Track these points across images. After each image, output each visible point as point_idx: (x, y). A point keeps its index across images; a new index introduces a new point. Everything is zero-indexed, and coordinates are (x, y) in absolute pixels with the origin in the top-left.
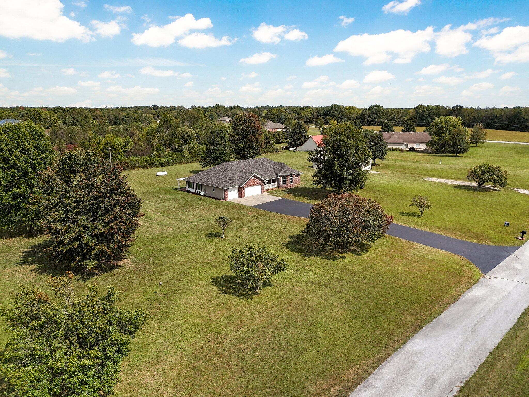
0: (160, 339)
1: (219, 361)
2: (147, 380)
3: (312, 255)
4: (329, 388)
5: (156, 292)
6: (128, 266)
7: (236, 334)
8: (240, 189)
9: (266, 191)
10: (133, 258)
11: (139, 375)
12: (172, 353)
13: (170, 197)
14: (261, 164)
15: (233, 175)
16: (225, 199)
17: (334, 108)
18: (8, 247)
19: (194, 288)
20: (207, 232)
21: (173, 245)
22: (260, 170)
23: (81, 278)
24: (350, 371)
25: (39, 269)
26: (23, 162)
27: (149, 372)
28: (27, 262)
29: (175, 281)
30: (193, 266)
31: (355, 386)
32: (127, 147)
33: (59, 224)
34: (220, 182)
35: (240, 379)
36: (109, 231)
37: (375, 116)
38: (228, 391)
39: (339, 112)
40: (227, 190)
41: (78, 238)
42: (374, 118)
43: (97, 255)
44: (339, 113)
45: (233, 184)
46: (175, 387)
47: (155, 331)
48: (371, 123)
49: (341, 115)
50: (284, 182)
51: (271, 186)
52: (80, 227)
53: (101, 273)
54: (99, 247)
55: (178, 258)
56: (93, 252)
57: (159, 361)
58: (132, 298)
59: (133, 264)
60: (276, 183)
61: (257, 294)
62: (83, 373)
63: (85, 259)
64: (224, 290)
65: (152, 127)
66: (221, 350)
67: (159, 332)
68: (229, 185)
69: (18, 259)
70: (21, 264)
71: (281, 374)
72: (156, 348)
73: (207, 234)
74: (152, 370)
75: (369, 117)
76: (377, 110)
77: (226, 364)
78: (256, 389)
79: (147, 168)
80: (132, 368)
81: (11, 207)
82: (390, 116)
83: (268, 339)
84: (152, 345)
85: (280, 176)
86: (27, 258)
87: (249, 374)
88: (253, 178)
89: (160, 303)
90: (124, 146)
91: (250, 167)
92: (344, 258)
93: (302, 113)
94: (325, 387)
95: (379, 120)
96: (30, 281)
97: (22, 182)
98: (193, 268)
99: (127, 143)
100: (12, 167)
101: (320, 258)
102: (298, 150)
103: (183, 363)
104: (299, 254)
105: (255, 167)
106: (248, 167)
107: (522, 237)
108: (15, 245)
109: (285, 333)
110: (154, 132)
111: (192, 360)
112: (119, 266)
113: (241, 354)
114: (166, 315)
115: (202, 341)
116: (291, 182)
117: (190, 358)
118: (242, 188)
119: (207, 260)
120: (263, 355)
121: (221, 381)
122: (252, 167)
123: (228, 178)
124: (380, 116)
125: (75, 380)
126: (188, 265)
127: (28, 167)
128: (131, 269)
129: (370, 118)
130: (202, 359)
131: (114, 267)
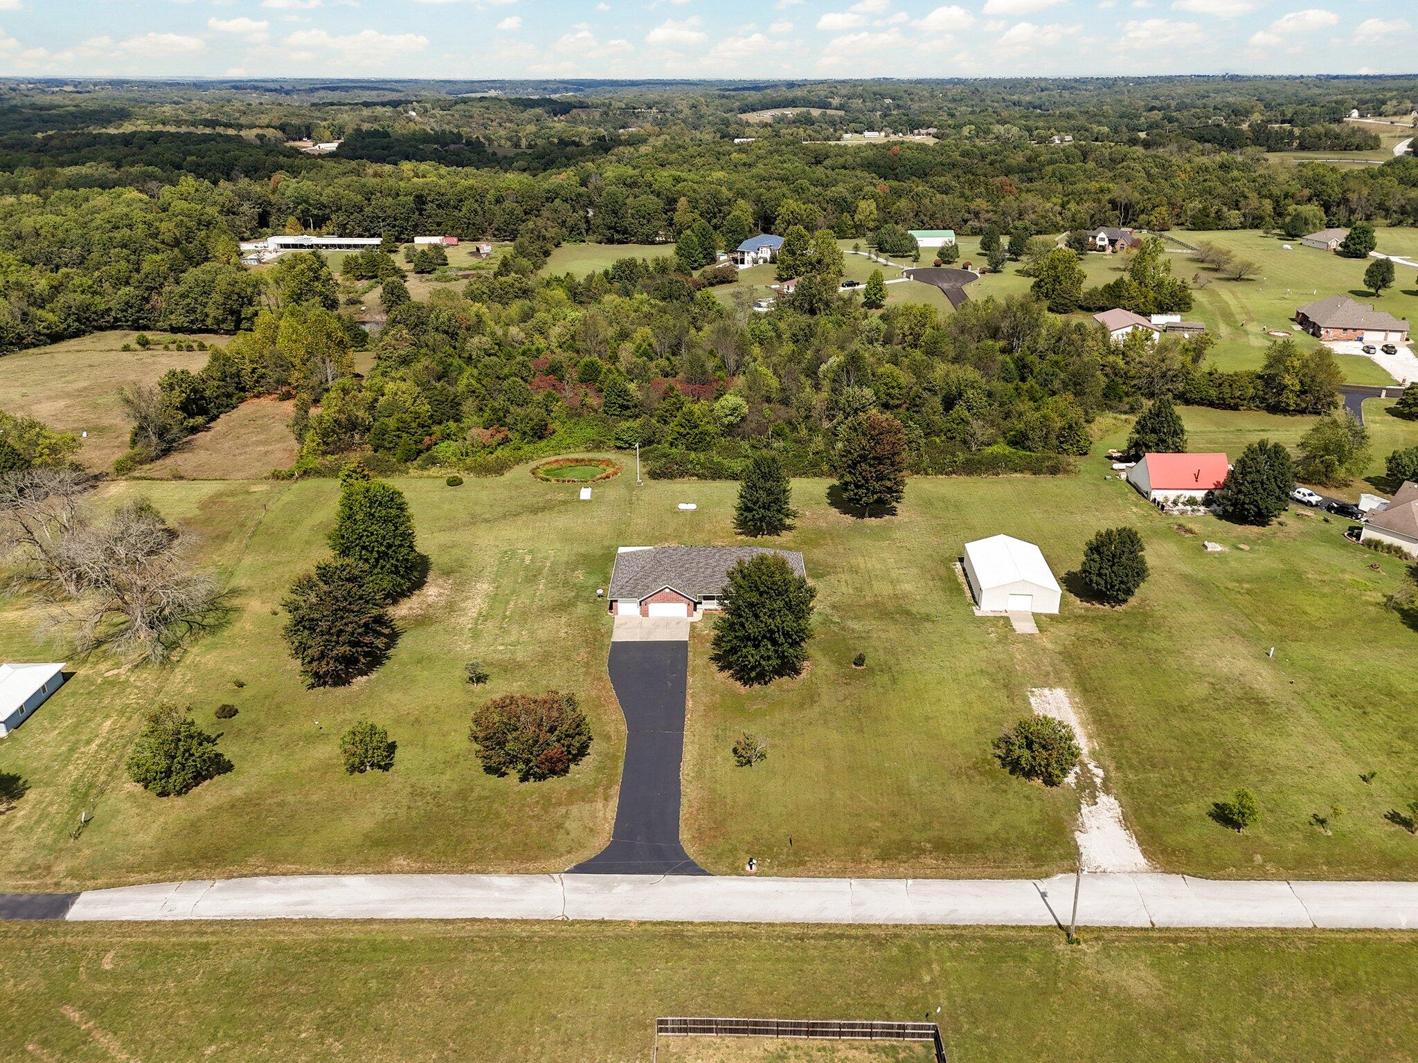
6: (354, 687)
10: (374, 677)
12: (244, 787)
16: (612, 613)
32: (729, 418)
35: (235, 828)
40: (616, 601)
45: (630, 594)
46: (208, 810)
59: (360, 686)
68: (621, 594)
72: (244, 778)
83: (294, 813)
88: (667, 590)
90: (727, 416)
91: (701, 564)
102: (1123, 476)
105: (714, 564)
118: (643, 603)
128: (350, 691)
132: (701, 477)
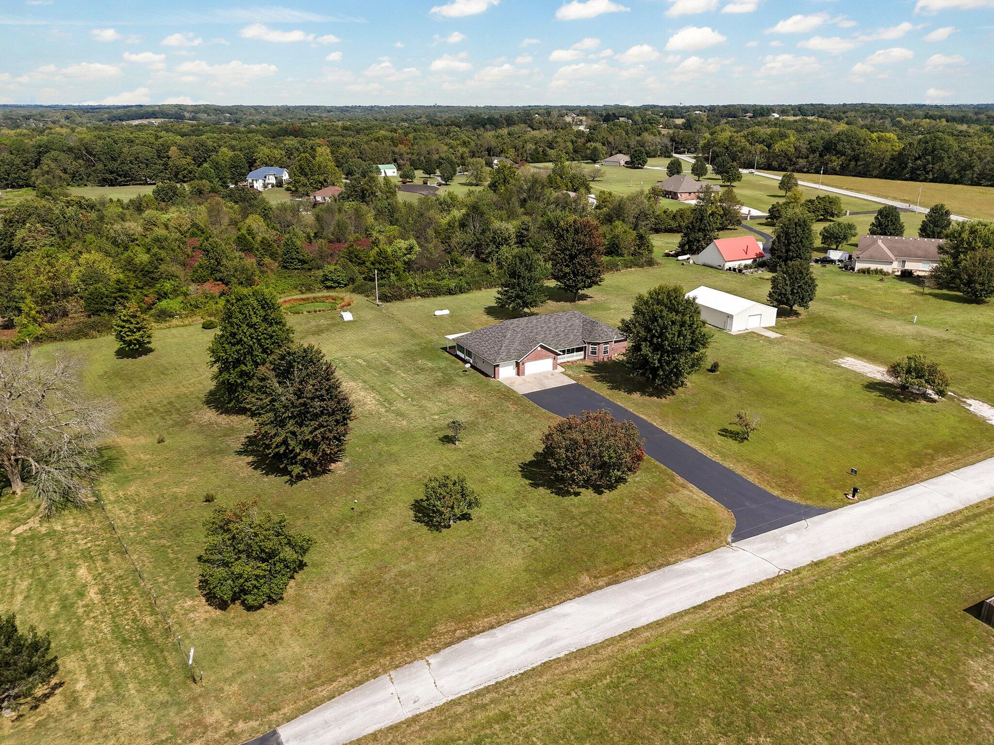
0: (336, 559)
1: (376, 590)
2: (311, 594)
3: (543, 485)
4: (456, 630)
5: (353, 509)
6: (339, 472)
7: (404, 567)
8: (517, 364)
9: (561, 365)
10: (347, 461)
11: (307, 589)
12: (341, 574)
13: (430, 364)
14: (564, 322)
15: (512, 342)
16: (494, 377)
17: (844, 138)
18: (232, 428)
19: (391, 509)
20: (441, 434)
21: (395, 449)
22: (560, 333)
23: (290, 480)
24: (486, 620)
25: (255, 462)
26: (249, 338)
27: (316, 587)
28: (246, 451)
29: (377, 498)
30: (402, 482)
31: (478, 633)
32: (408, 256)
33: (269, 426)
34: (492, 352)
35: (384, 608)
36: (313, 439)
37: (930, 158)
38: (369, 615)
39: (855, 145)
40: (498, 366)
41: (285, 442)
42: (928, 163)
43: (303, 460)
44: (853, 150)
45: (508, 358)
46: (330, 604)
47: (335, 550)
48: (919, 172)
49: (857, 152)
50: (594, 353)
51: (573, 356)
52: (287, 433)
53: (309, 476)
54: (303, 454)
55: (393, 468)
56: (299, 457)
57: (327, 580)
58: (328, 512)
59: (344, 470)
60: (583, 352)
61: (449, 526)
62: (256, 579)
63: (292, 464)
64: (420, 517)
65: (454, 217)
66: (382, 580)
67: (338, 552)
68: (502, 359)
69: (238, 446)
70: (239, 453)
71: (420, 610)
72: (329, 568)
73: (441, 436)
74: (318, 586)
75: (916, 159)
76: (938, 146)
77: (380, 593)
78: (392, 618)
79: (428, 297)
80: (304, 582)
81: (237, 385)
82: (962, 160)
83: (429, 577)
84: (327, 564)
85: (589, 343)
86: (248, 445)
87: (394, 605)
88: (539, 349)
89: (351, 522)
90: (405, 255)
91: (545, 328)
92: (577, 494)
93: (776, 146)
94: (453, 628)
95: (937, 167)
96: (244, 477)
97: (247, 359)
98: (402, 484)
99: (410, 249)
100: (238, 343)
101: (549, 491)
102: (691, 262)
103: (345, 585)
104: (528, 482)
105: (554, 327)
106: (542, 327)
107: (853, 496)
108: (239, 426)
109: (448, 574)
110: (457, 224)
111: (354, 584)
112: (329, 471)
113: (397, 587)
114: (351, 536)
115: (371, 568)
116: (606, 352)
117: (353, 582)
118: (521, 364)
119: (421, 476)
120: (415, 591)
121: (368, 606)
122: (549, 327)
123: (503, 348)
124: (941, 159)
125: (249, 584)
126: (398, 479)
127: (254, 343)
128: (341, 476)
129: (919, 162)
130: (362, 584)
131: (325, 471)
132: (423, 296)
